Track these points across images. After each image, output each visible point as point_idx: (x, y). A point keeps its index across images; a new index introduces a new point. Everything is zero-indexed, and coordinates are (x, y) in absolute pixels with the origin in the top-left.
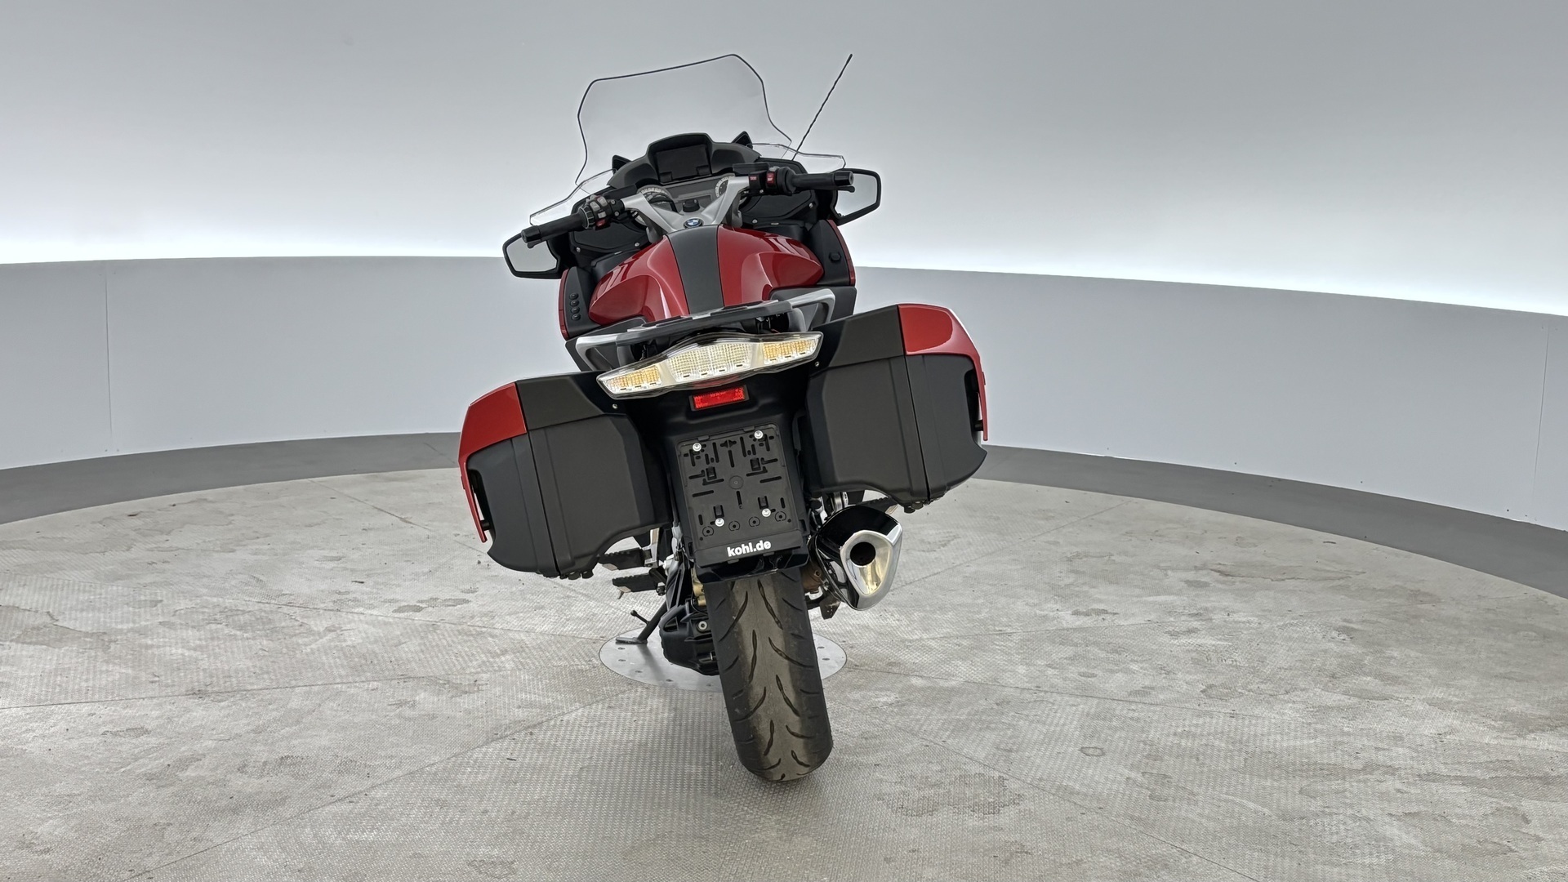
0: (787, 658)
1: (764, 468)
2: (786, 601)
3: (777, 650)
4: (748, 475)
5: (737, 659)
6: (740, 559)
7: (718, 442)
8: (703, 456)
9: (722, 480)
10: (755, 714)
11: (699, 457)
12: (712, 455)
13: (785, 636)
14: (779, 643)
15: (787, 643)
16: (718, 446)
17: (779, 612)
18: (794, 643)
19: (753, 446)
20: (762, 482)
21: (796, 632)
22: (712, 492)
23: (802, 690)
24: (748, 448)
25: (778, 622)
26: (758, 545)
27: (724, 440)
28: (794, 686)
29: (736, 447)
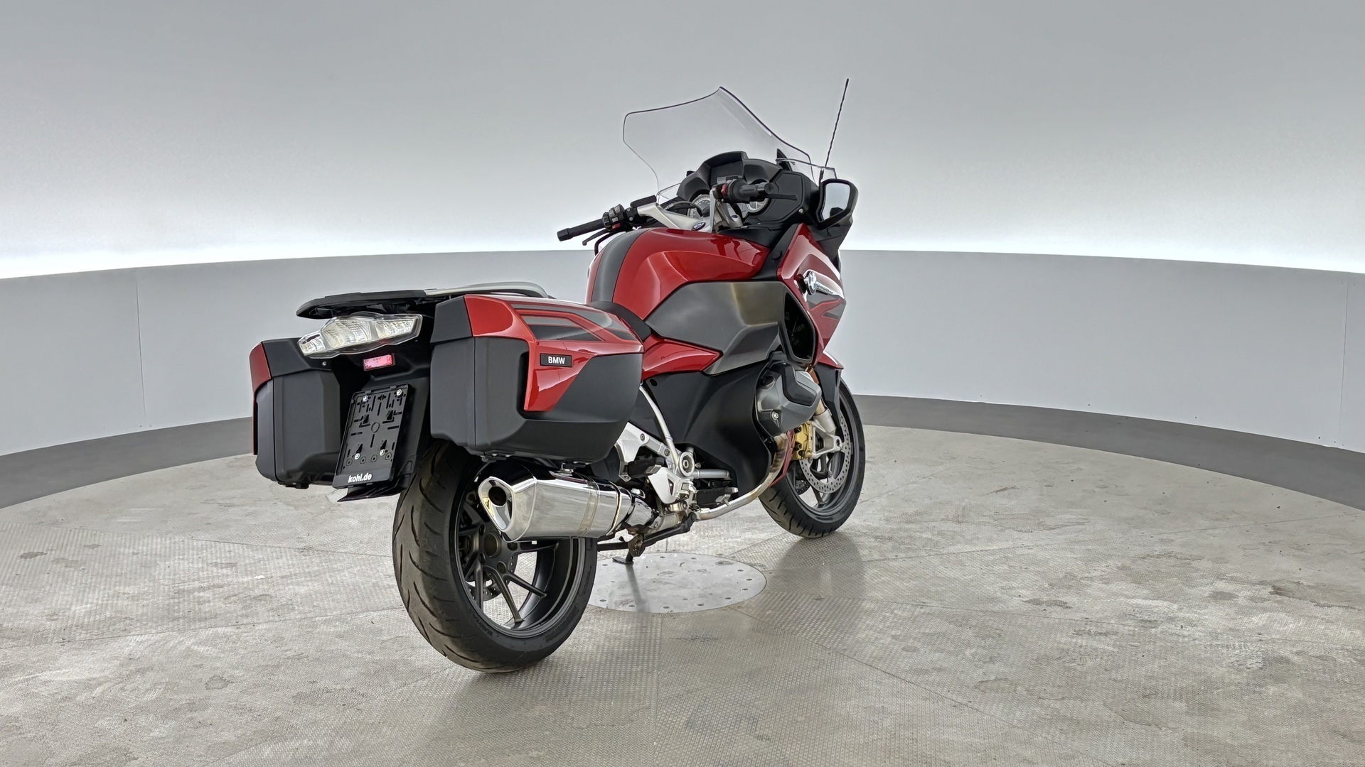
0: (421, 570)
1: (393, 418)
2: (427, 526)
3: (414, 563)
4: (384, 422)
6: (354, 485)
7: (377, 396)
8: (366, 405)
9: (369, 425)
11: (364, 406)
12: (371, 406)
13: (421, 552)
14: (415, 557)
15: (421, 558)
16: (376, 398)
17: (419, 532)
18: (427, 558)
19: (393, 401)
20: (389, 428)
21: (430, 550)
22: (362, 433)
23: (435, 597)
24: (391, 402)
25: (417, 541)
26: (365, 476)
27: (381, 394)
28: (427, 593)
29: (384, 402)
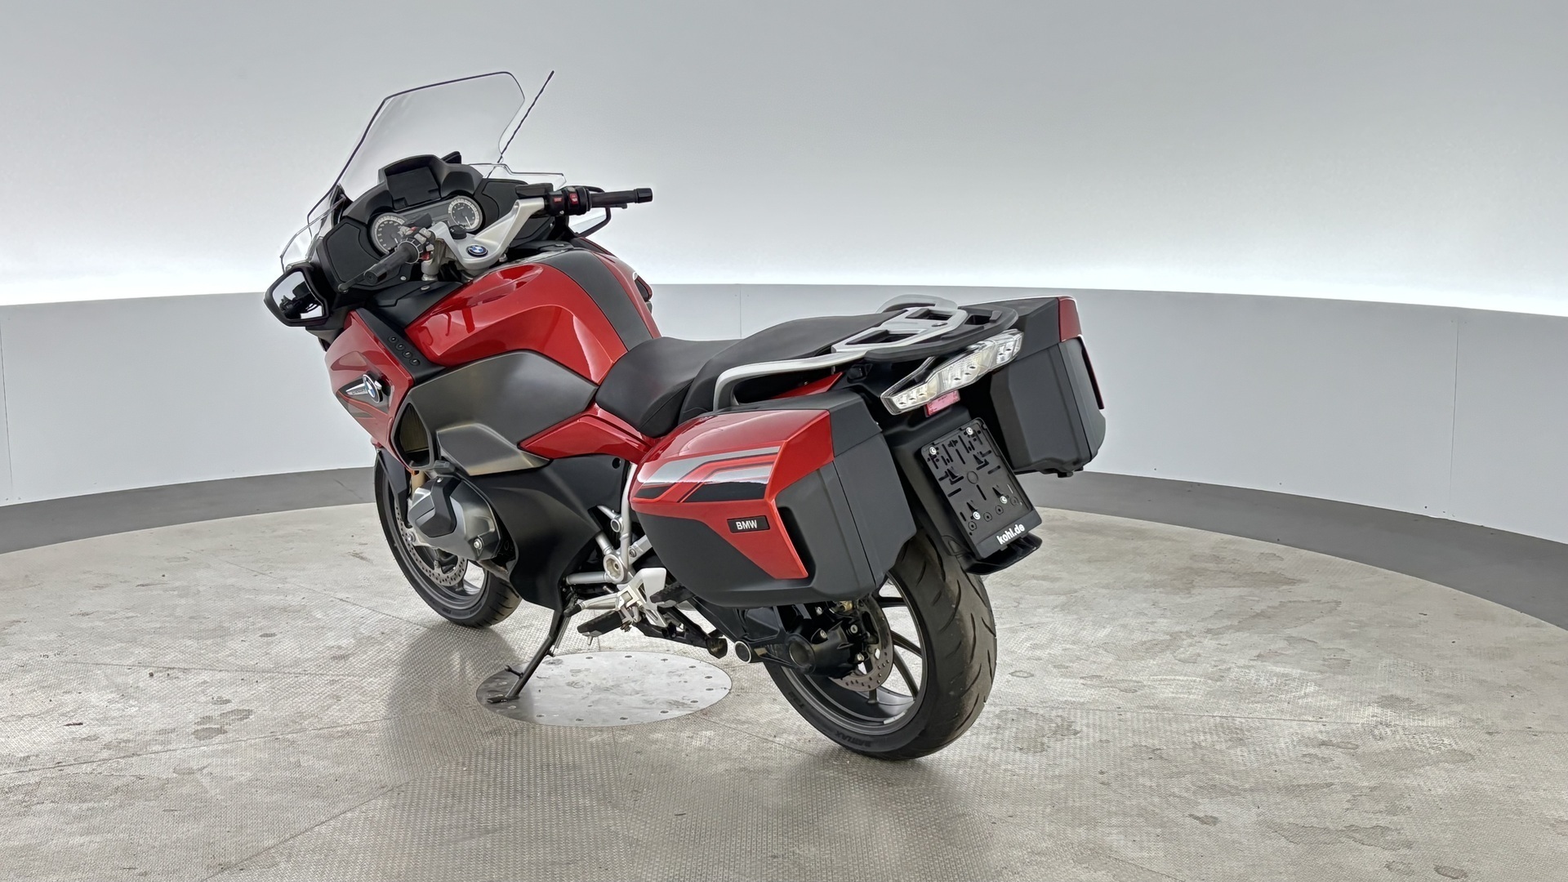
1: (985, 461)
3: (986, 626)
4: (978, 469)
5: (960, 643)
6: (1008, 545)
7: (946, 444)
8: (940, 458)
9: (962, 478)
10: (969, 691)
11: (938, 460)
12: (946, 457)
16: (947, 447)
19: (970, 442)
20: (989, 473)
22: (960, 490)
24: (968, 445)
26: (1015, 529)
27: (948, 440)
29: (959, 446)
